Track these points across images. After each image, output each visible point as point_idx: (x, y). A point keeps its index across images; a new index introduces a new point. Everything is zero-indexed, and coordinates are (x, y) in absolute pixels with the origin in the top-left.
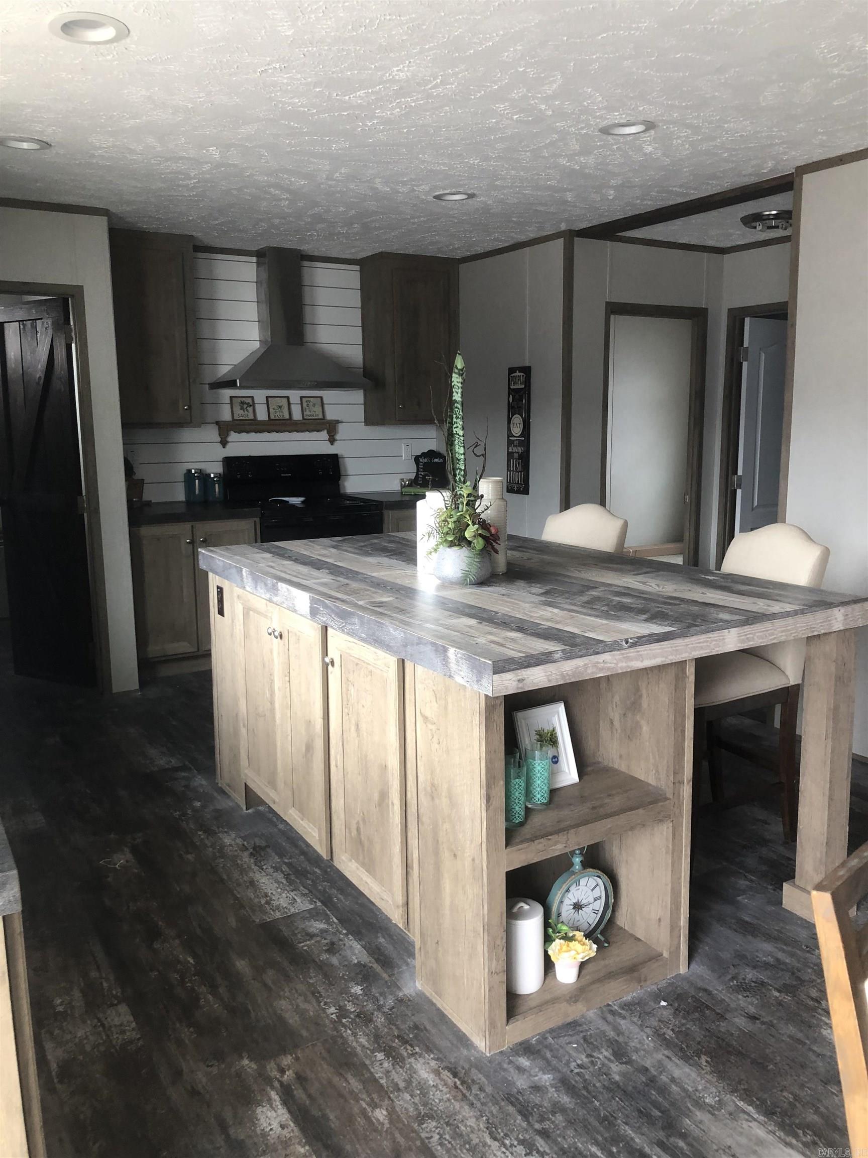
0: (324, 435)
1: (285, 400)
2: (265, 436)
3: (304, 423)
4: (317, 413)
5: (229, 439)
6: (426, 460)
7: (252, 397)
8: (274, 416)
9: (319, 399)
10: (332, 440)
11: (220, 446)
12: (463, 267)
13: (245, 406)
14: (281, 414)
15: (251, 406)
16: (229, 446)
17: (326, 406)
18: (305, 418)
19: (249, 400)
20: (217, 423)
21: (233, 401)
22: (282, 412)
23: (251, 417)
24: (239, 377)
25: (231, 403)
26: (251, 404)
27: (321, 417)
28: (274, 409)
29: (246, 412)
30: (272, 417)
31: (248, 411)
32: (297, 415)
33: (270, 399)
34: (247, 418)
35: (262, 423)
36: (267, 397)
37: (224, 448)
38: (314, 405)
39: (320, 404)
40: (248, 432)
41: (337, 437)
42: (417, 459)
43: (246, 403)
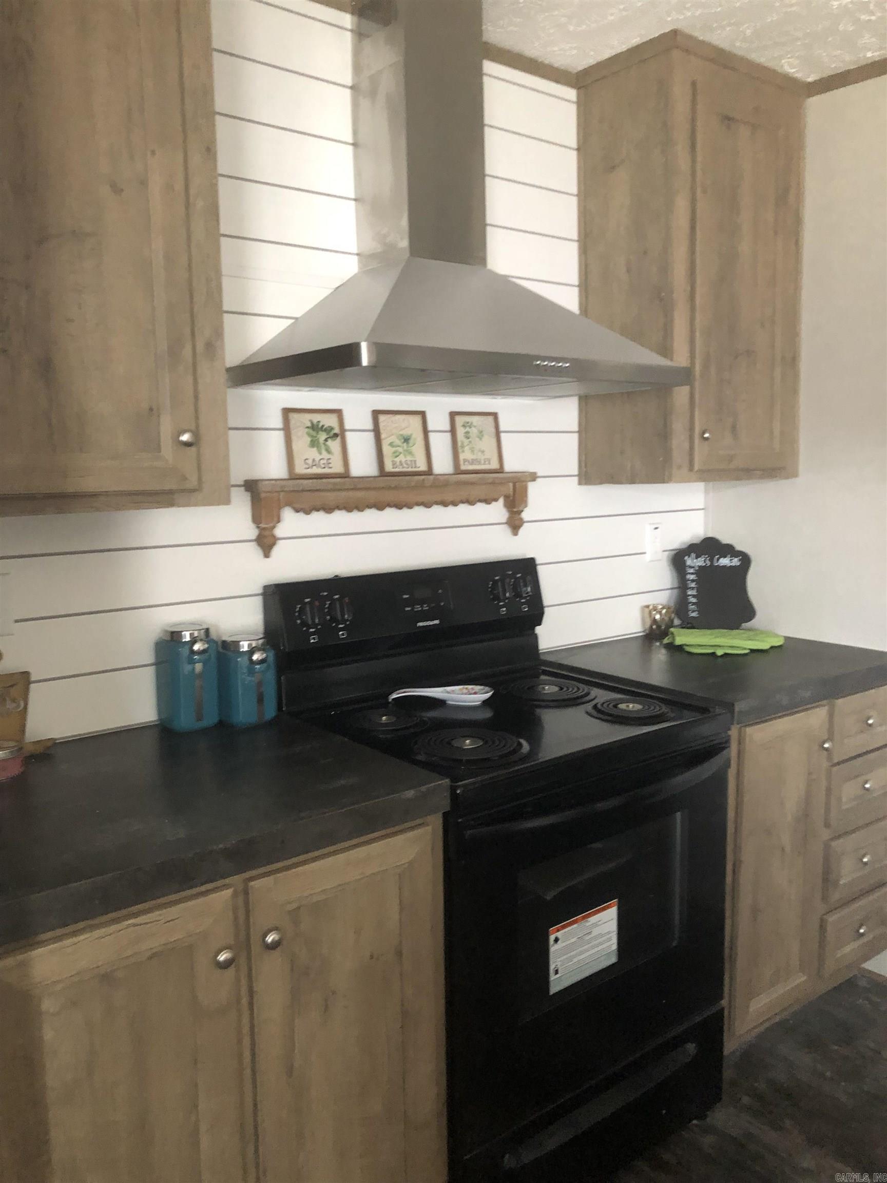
0: (497, 511)
1: (416, 421)
2: (370, 518)
3: (459, 483)
4: (487, 456)
5: (279, 531)
6: (700, 562)
7: (338, 412)
8: (394, 464)
9: (491, 419)
10: (515, 524)
11: (254, 551)
12: (815, 105)
13: (323, 436)
14: (409, 458)
15: (336, 435)
16: (278, 551)
17: (503, 435)
18: (463, 467)
19: (330, 421)
20: (251, 486)
21: (292, 422)
22: (410, 453)
23: (337, 467)
24: (366, 334)
25: (287, 429)
26: (337, 430)
27: (495, 465)
28: (391, 444)
29: (325, 455)
30: (389, 467)
31: (328, 451)
32: (442, 464)
33: (382, 418)
34: (327, 471)
35: (362, 483)
36: (376, 414)
37: (267, 555)
38: (481, 435)
39: (493, 430)
40: (329, 510)
41: (525, 515)
42: (678, 559)
43: (323, 429)
